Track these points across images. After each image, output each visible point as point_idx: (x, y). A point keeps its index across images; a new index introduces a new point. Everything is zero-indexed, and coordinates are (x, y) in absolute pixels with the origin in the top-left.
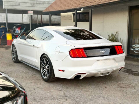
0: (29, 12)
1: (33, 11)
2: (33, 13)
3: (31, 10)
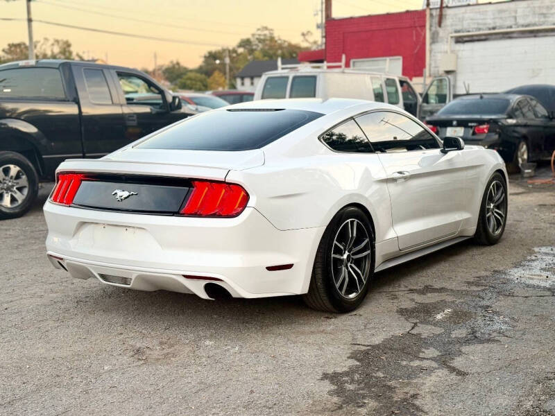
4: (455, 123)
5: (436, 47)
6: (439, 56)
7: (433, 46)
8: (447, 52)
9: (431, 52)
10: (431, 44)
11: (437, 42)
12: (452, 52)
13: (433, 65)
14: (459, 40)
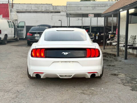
0: (90, 15)
1: (93, 15)
2: (93, 16)
3: (92, 14)
4: (37, 33)
5: (12, 13)
6: (13, 16)
7: (11, 13)
8: (15, 15)
9: (10, 14)
10: (10, 13)
11: (12, 12)
12: (16, 15)
13: (11, 18)
14: (18, 12)
